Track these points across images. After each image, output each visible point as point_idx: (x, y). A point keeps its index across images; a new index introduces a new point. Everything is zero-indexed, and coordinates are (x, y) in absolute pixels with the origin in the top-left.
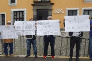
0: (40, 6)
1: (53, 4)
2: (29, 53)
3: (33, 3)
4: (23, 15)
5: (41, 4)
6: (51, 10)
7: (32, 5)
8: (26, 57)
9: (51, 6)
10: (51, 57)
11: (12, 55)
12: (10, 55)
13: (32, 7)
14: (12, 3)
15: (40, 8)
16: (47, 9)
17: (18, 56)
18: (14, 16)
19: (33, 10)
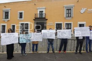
0: (39, 20)
1: (47, 19)
2: (48, 50)
3: (35, 19)
4: (27, 26)
5: (39, 19)
6: (46, 23)
7: (34, 20)
8: (47, 53)
9: (46, 21)
10: (63, 52)
11: (37, 52)
12: (36, 51)
14: (20, 18)
15: (39, 22)
17: (42, 52)
19: (34, 23)
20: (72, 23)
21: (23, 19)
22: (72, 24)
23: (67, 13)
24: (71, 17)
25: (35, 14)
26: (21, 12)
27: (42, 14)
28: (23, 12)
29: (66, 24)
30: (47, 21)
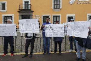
0: (24, 12)
3: (19, 11)
6: (32, 16)
7: (18, 12)
13: (18, 14)
14: (3, 10)
15: (24, 14)
16: (29, 15)
18: (5, 19)
19: (19, 15)
20: (60, 15)
21: (6, 10)
22: (60, 17)
23: (55, 4)
24: (59, 8)
25: (19, 5)
26: (3, 2)
27: (27, 4)
28: (6, 2)
29: (54, 16)
30: (33, 14)
